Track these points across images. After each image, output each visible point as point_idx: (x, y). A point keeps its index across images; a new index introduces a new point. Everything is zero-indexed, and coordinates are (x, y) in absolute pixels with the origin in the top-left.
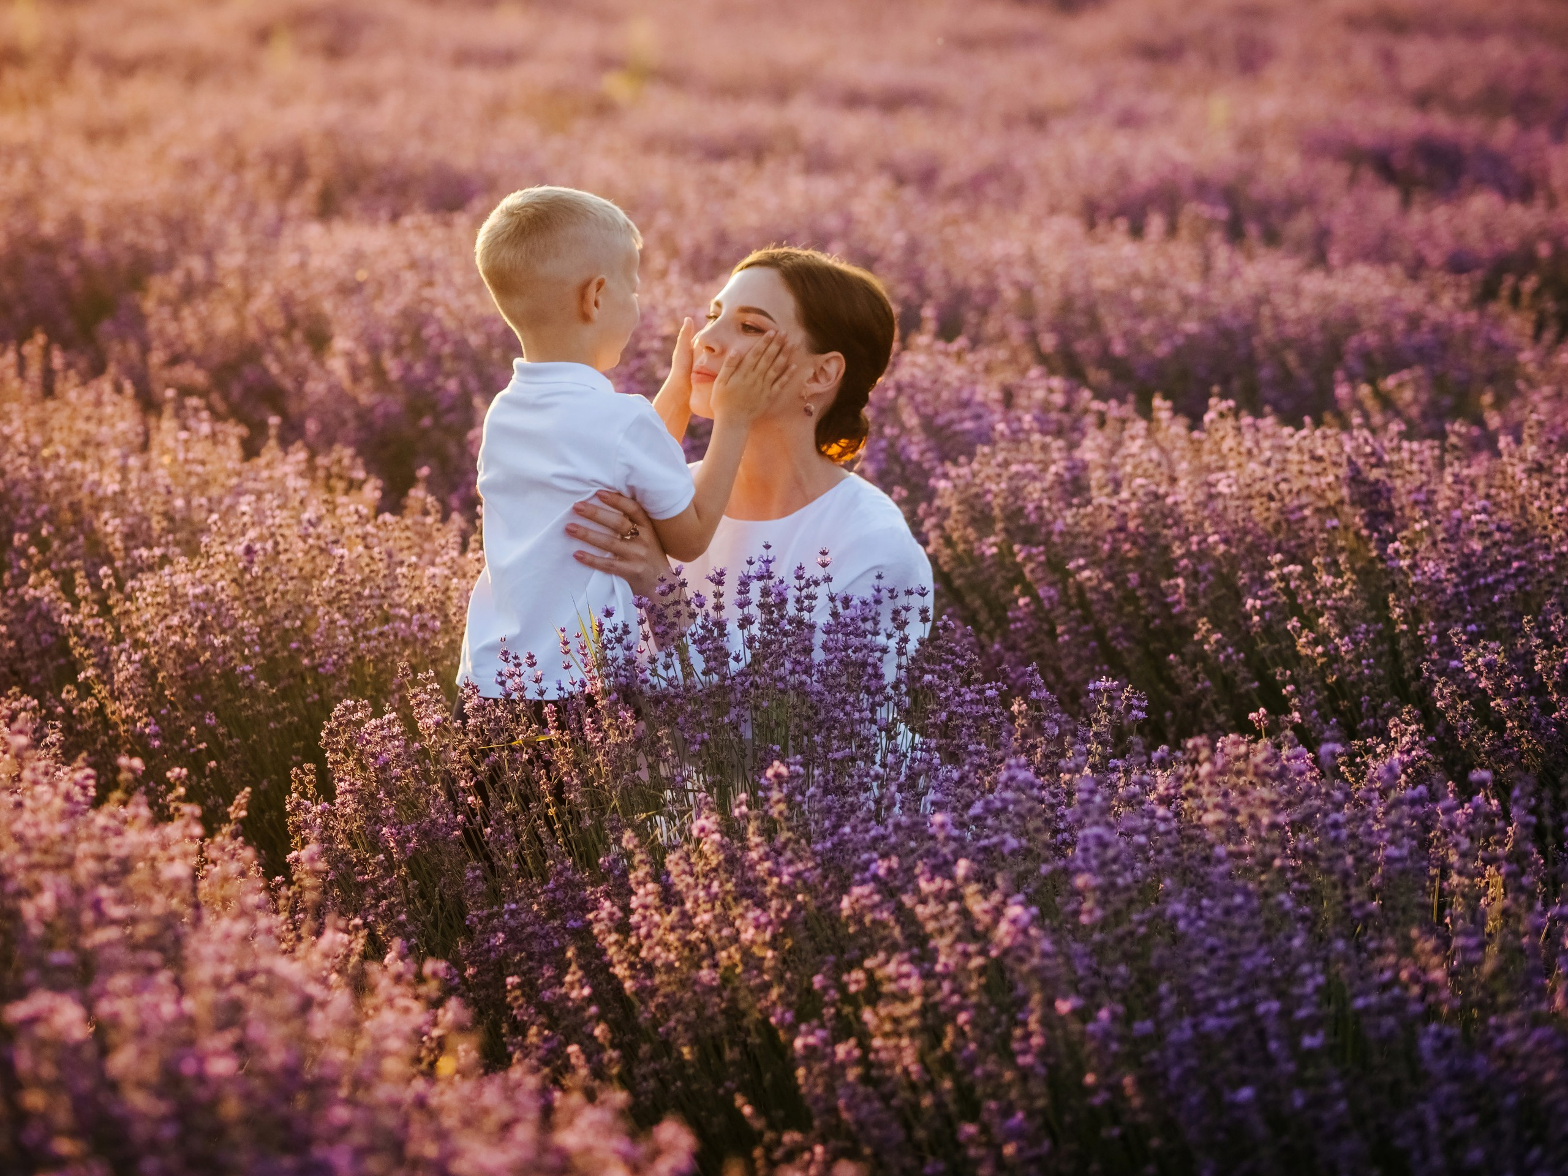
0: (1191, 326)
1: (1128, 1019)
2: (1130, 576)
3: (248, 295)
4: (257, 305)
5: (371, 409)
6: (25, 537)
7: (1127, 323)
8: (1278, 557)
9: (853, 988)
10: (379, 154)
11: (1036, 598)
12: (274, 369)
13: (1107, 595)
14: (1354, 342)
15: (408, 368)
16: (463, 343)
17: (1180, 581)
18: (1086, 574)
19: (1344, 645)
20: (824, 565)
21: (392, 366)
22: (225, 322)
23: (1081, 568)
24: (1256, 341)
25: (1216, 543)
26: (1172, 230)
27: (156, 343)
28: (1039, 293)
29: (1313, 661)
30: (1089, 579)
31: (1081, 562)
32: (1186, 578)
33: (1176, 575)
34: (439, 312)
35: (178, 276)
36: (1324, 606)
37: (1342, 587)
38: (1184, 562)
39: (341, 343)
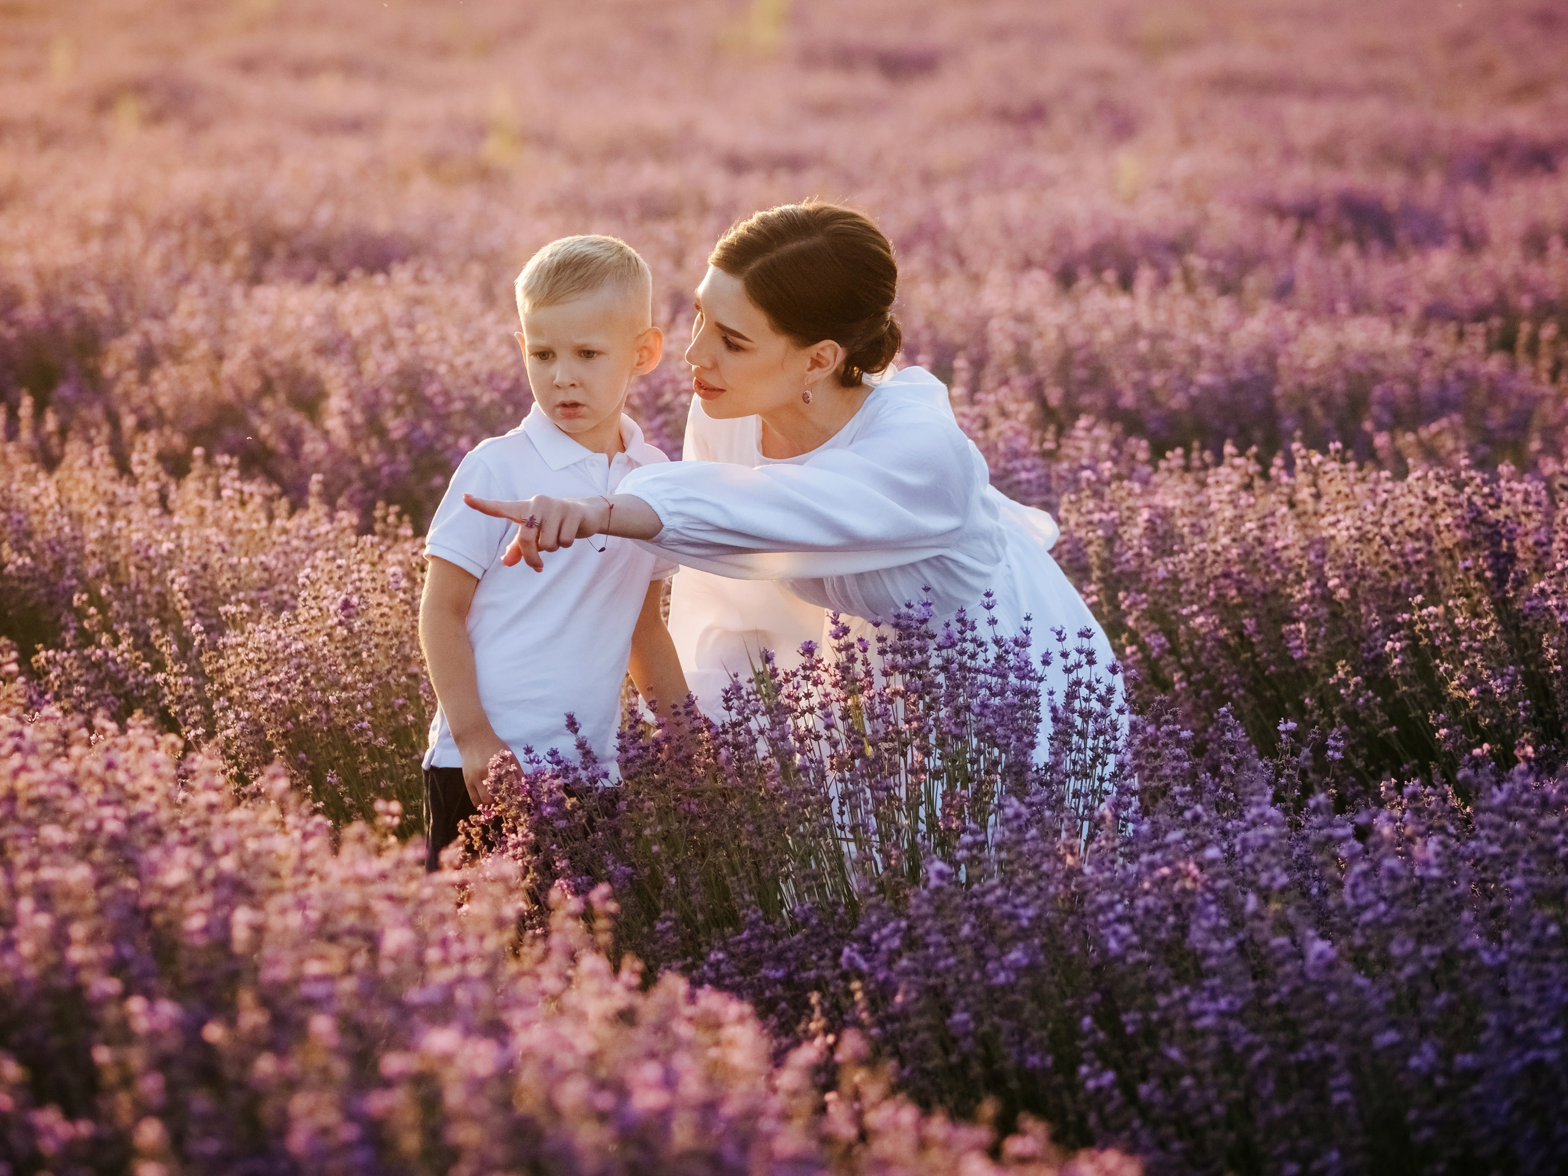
0: (1204, 378)
1: (1447, 1055)
2: (1246, 621)
3: (220, 357)
4: (229, 368)
5: (377, 469)
6: (85, 597)
7: (1137, 375)
8: (1419, 598)
9: (1130, 1029)
10: (288, 218)
11: (1143, 647)
12: (265, 430)
13: (1222, 643)
14: (1378, 391)
15: (415, 426)
16: (472, 400)
17: (1302, 626)
18: (1200, 619)
19: (1497, 686)
20: (989, 607)
21: (396, 427)
22: (199, 386)
23: (1194, 615)
24: (1277, 391)
25: (1337, 587)
26: (1164, 281)
27: (123, 410)
28: (1037, 346)
29: (1465, 703)
30: (1202, 625)
31: (1195, 608)
32: (1306, 623)
33: (1296, 621)
34: (442, 369)
35: (135, 338)
36: (1469, 647)
37: (1486, 628)
38: (1304, 607)
39: (336, 402)
